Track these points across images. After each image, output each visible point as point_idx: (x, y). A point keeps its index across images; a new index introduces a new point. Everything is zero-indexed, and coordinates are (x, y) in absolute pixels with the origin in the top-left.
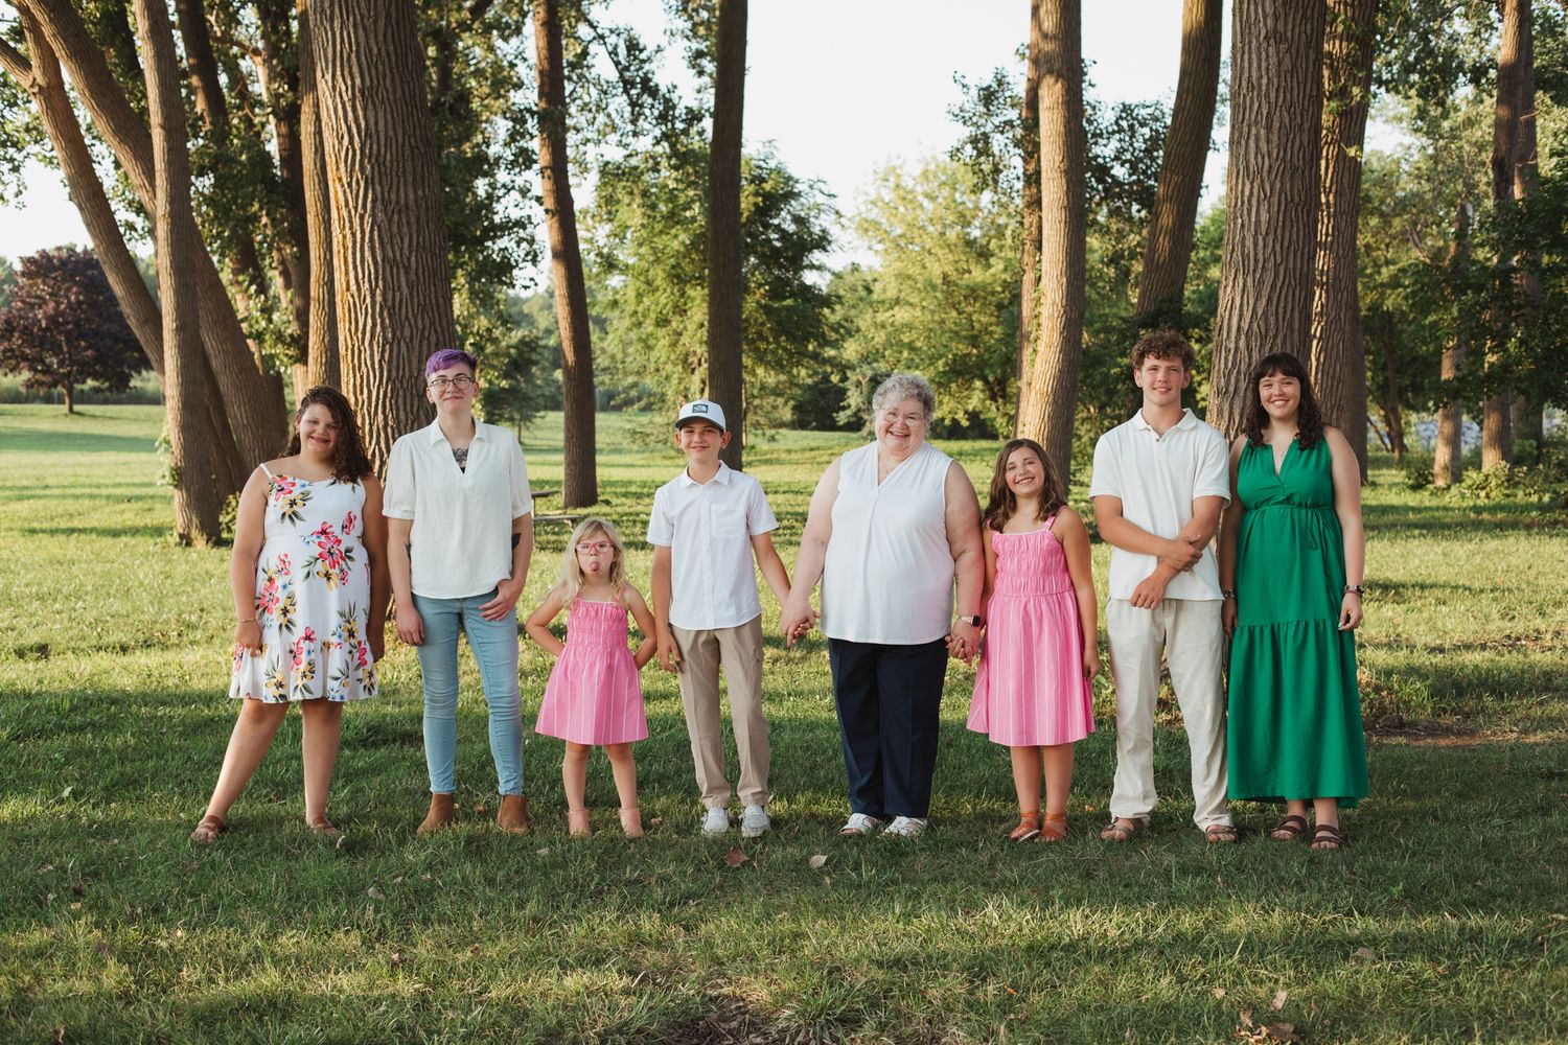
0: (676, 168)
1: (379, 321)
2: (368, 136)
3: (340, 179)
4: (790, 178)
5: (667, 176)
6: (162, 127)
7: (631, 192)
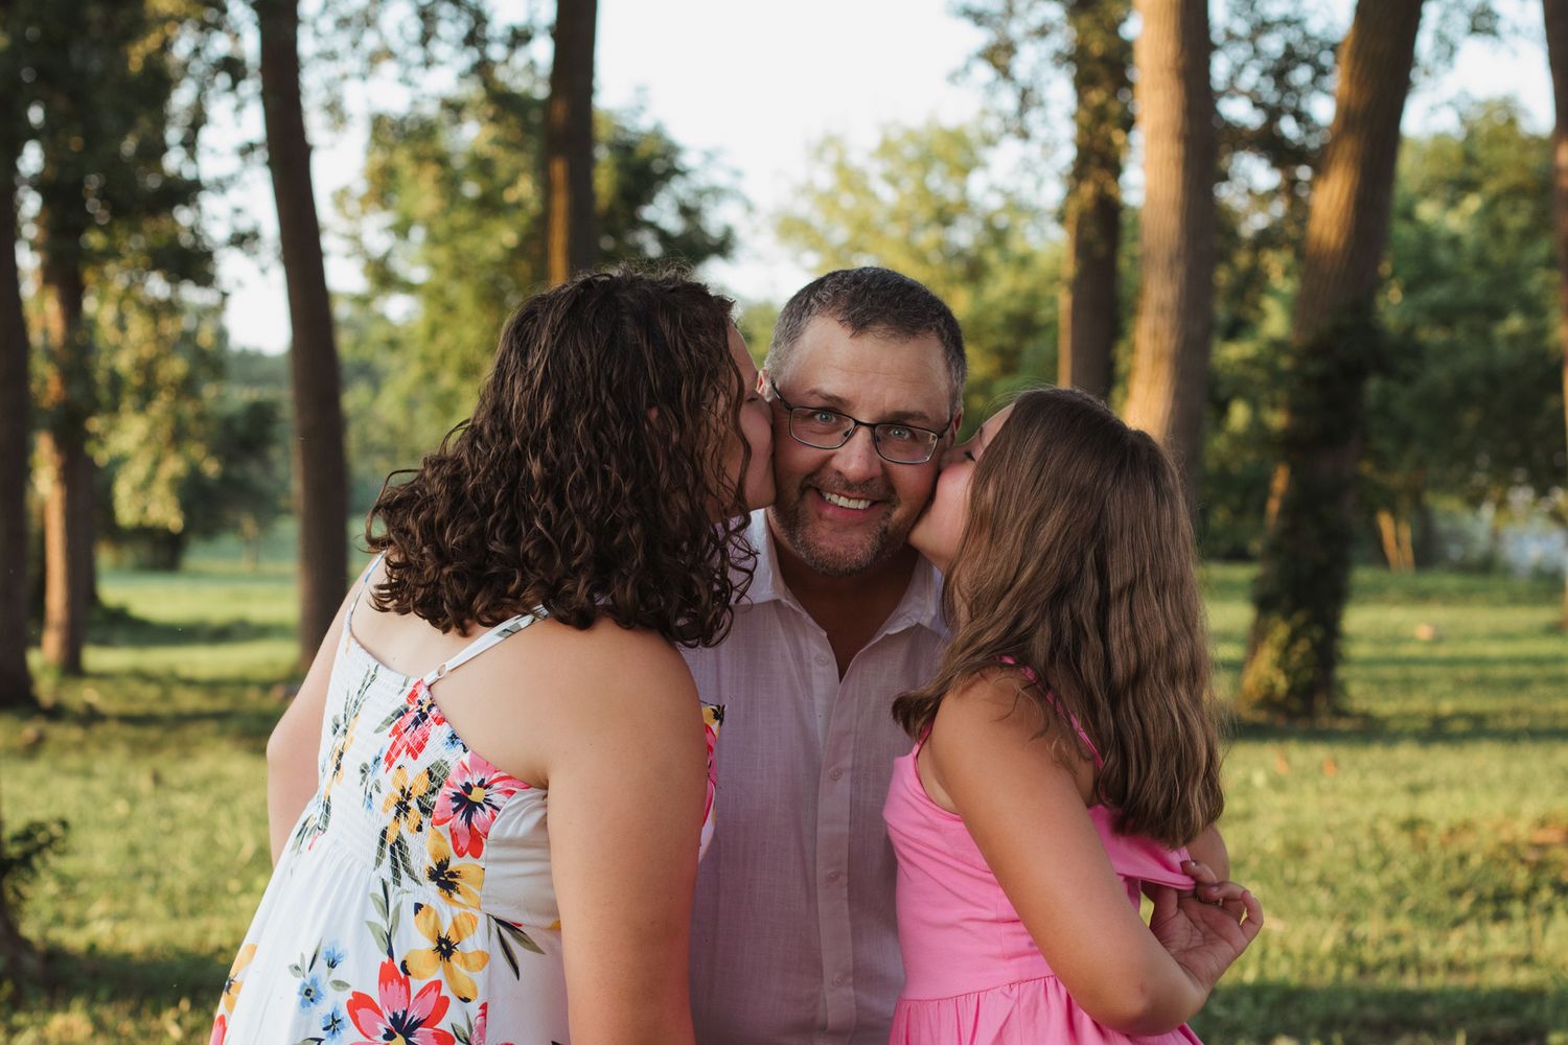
0: (493, 121)
4: (671, 146)
7: (419, 159)
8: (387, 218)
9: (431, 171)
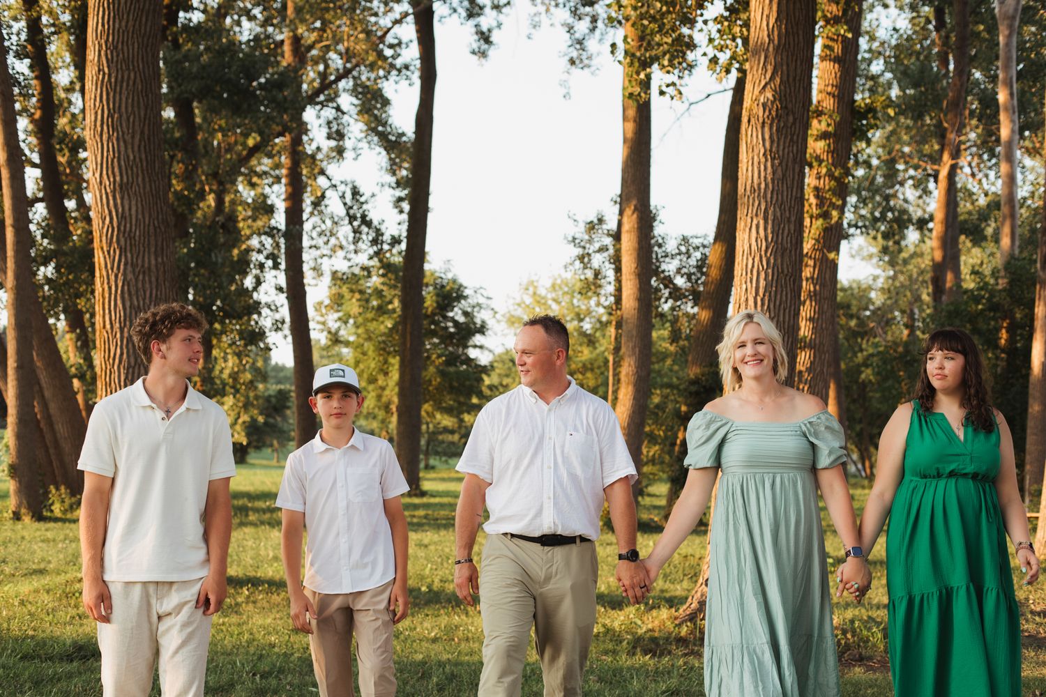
0: (383, 275)
1: (125, 351)
2: (122, 218)
3: (102, 248)
4: (461, 286)
5: (375, 281)
6: (13, 226)
7: (352, 291)
8: (336, 315)
9: (357, 296)
